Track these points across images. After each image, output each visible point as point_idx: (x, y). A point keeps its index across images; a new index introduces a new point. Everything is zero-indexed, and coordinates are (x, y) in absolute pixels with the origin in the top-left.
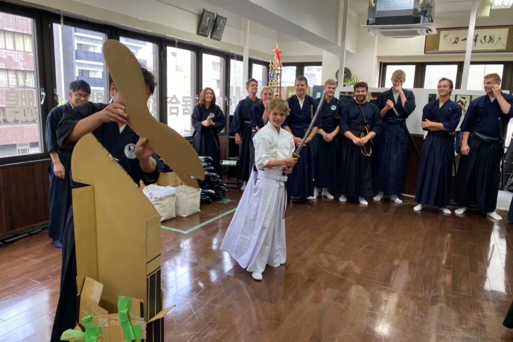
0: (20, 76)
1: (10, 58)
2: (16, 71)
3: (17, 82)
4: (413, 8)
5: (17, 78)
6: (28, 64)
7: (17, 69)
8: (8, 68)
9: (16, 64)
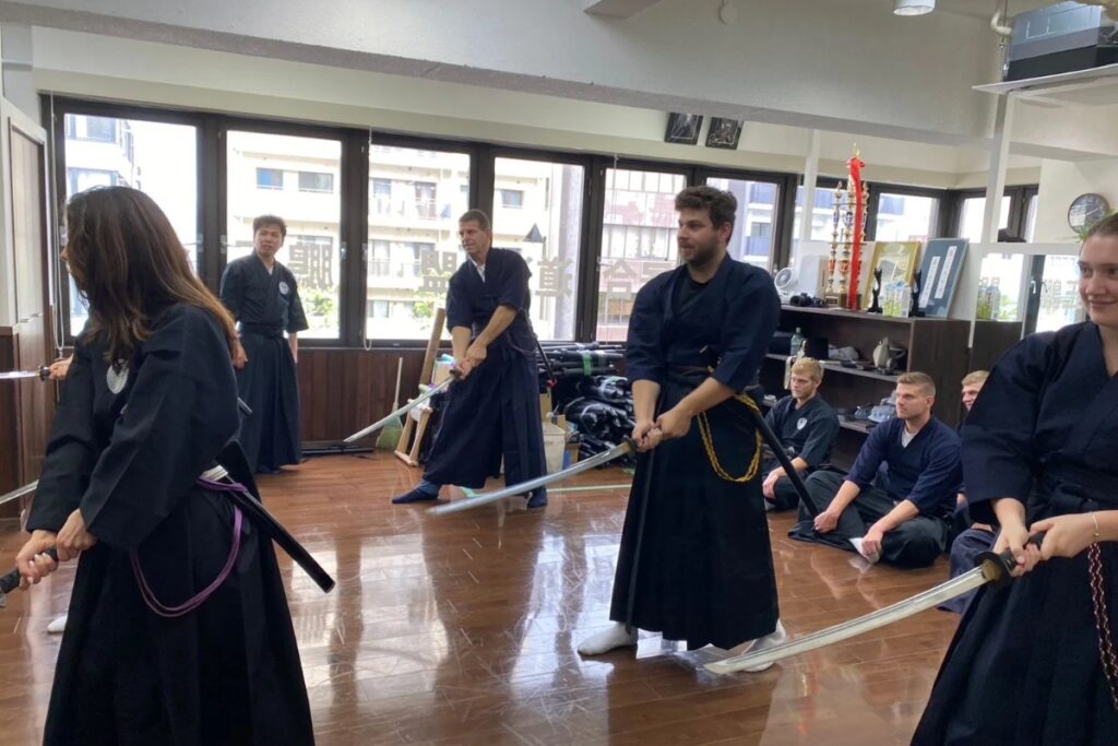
0: (646, 238)
1: (632, 205)
2: (640, 228)
3: (639, 249)
4: (1098, 25)
5: (639, 242)
6: (660, 217)
7: (642, 224)
8: (626, 223)
9: (640, 216)
